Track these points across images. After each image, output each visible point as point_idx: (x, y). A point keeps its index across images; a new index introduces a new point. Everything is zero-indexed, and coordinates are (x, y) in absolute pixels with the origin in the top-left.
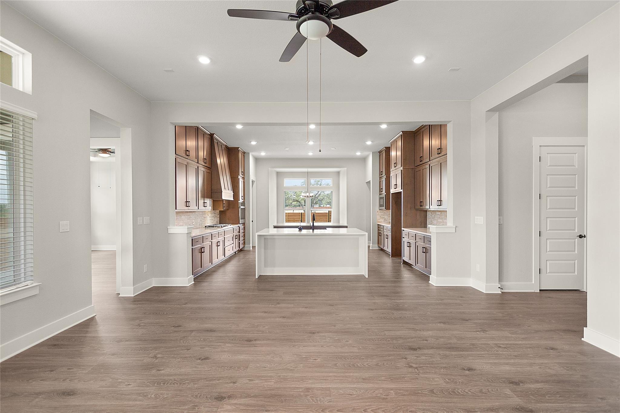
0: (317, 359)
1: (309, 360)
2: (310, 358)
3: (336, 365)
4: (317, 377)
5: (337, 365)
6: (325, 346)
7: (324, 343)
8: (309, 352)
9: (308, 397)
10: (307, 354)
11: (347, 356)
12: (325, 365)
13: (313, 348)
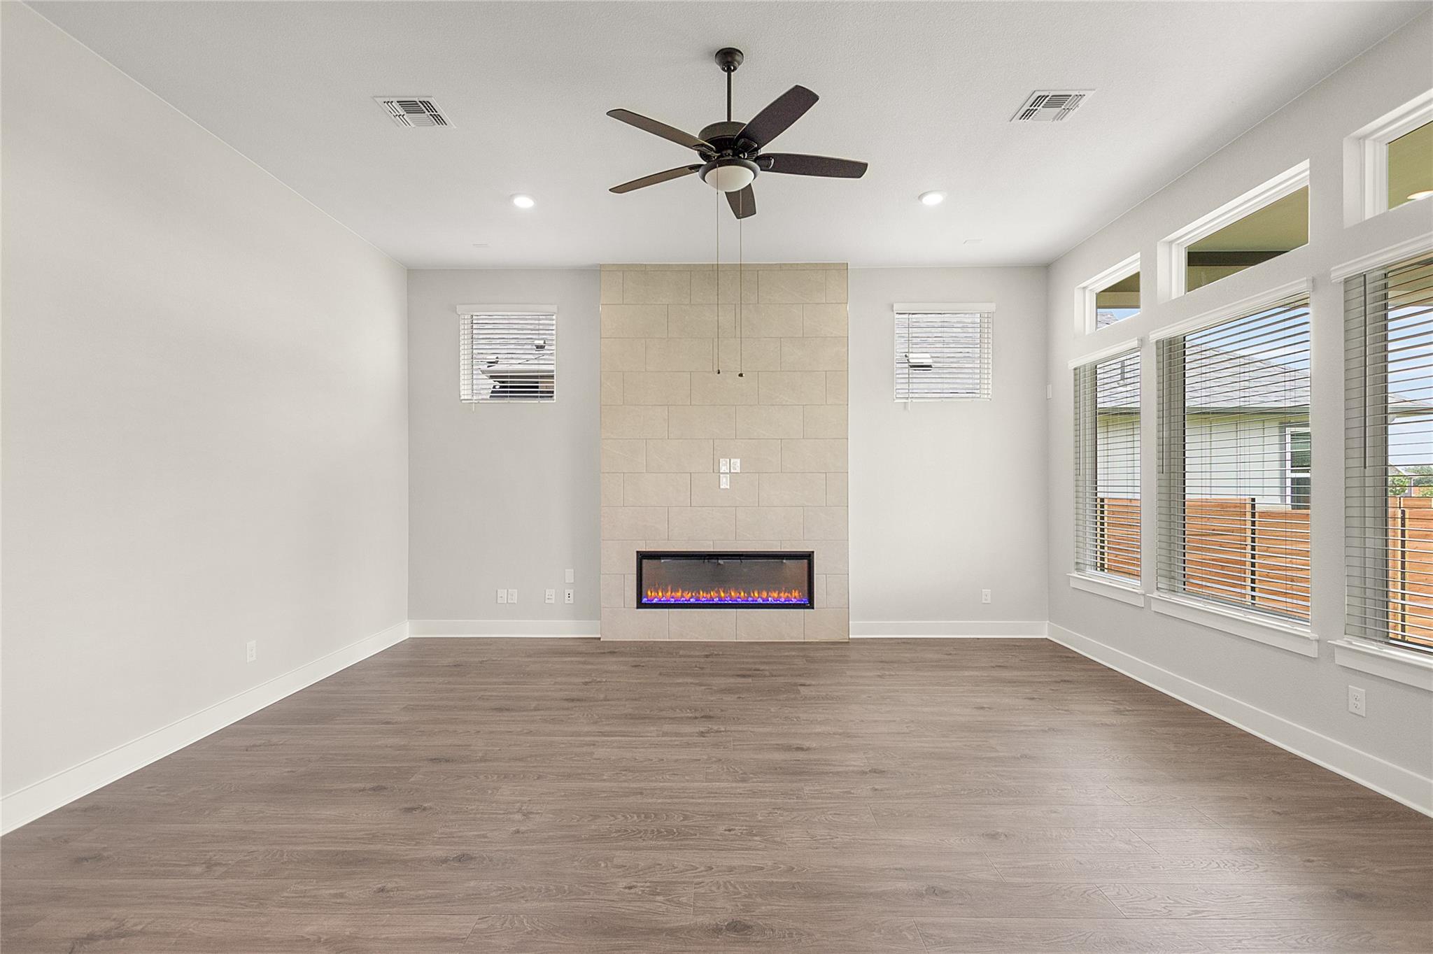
0: (725, 830)
1: (745, 828)
2: (742, 833)
3: (686, 817)
4: (726, 797)
5: (682, 818)
6: (703, 868)
7: (700, 880)
8: (746, 849)
9: (741, 772)
10: (750, 844)
11: (651, 839)
12: (709, 818)
13: (736, 863)
